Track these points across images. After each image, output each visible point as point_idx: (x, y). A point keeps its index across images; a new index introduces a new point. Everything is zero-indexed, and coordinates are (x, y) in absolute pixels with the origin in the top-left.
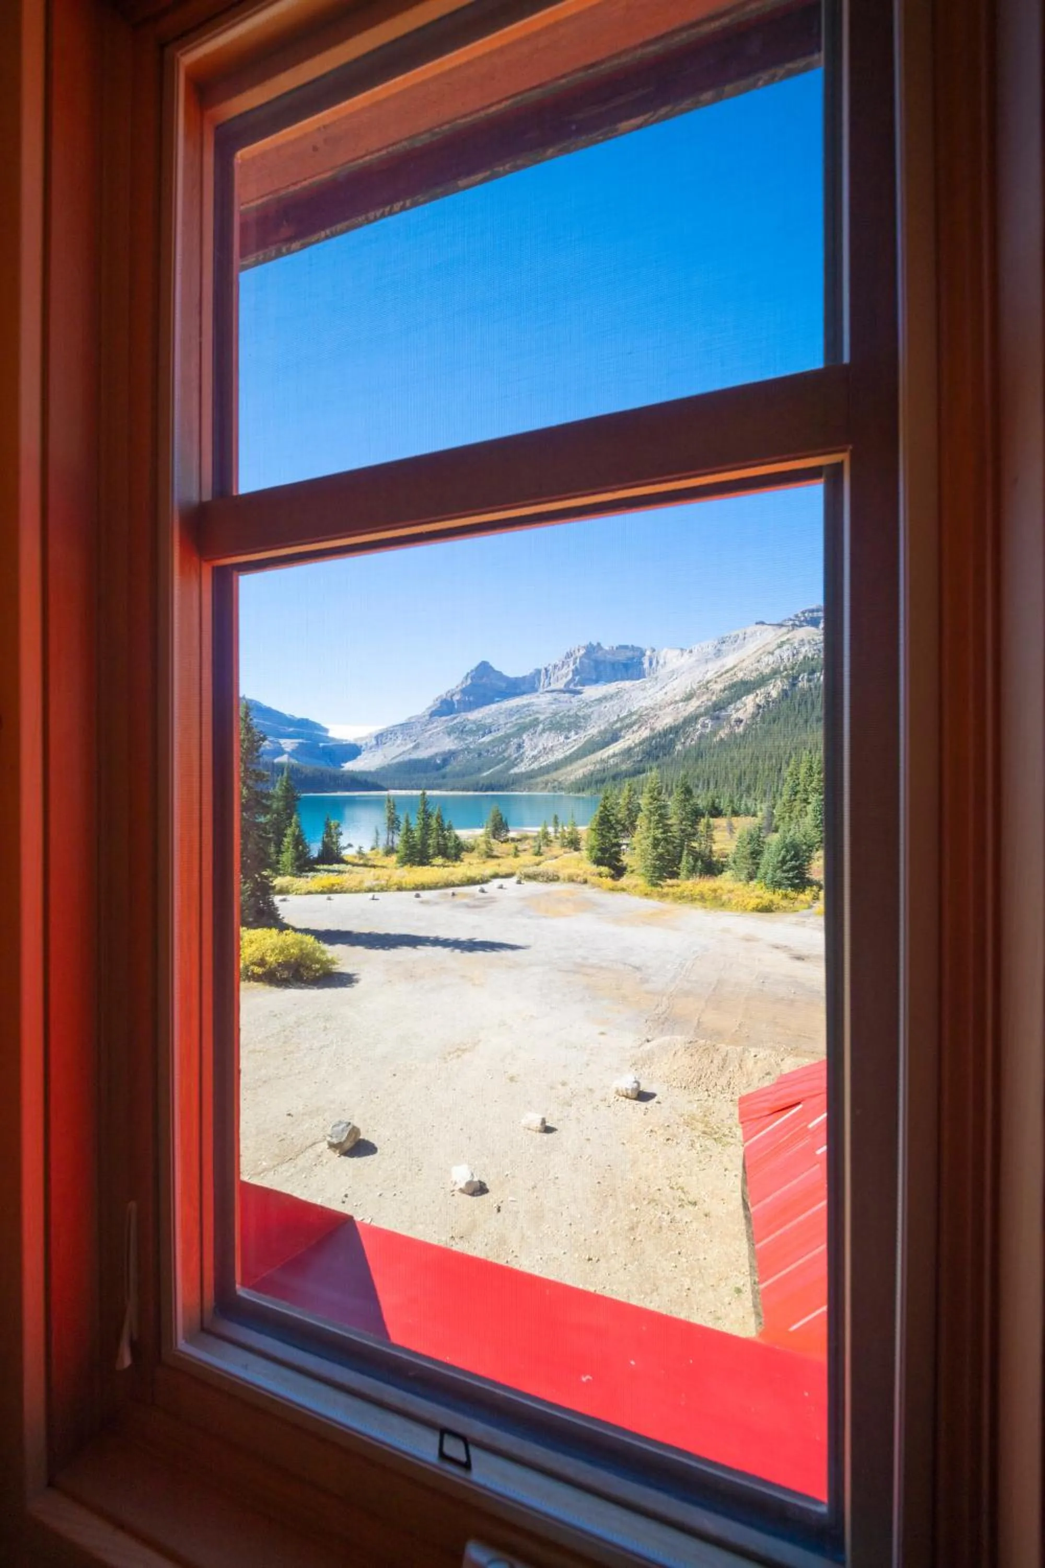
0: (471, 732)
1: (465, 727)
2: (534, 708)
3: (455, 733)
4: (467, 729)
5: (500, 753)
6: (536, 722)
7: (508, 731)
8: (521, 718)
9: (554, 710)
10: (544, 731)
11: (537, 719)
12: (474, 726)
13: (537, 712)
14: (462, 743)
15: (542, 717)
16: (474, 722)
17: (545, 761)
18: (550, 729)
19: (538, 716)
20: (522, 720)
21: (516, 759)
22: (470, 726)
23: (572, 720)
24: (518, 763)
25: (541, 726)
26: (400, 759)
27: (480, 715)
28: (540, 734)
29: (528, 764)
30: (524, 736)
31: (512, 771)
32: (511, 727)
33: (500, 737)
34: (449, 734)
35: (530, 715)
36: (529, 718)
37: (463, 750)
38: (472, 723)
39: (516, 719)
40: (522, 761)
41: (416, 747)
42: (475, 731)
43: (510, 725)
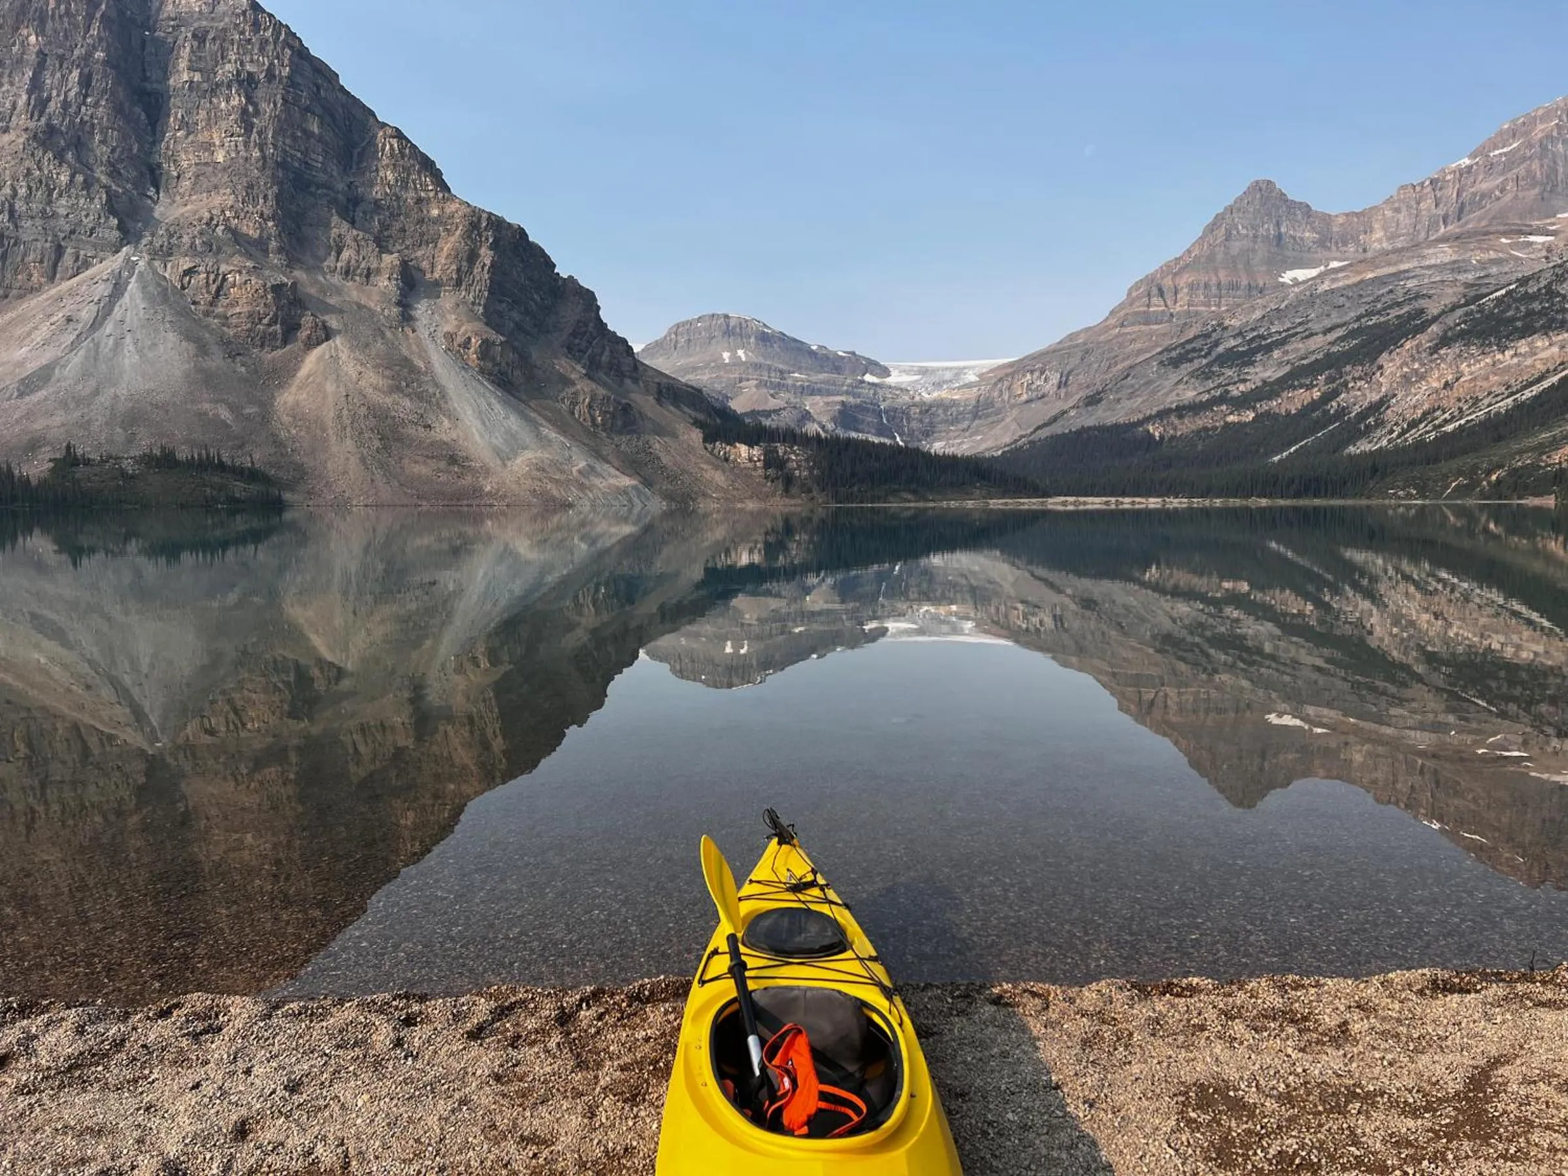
0: (1233, 358)
1: (1217, 344)
2: (1410, 284)
3: (1191, 360)
4: (1221, 349)
5: (1315, 404)
7: (1335, 349)
8: (1369, 314)
9: (1468, 285)
10: (1444, 341)
11: (1422, 311)
12: (1240, 340)
13: (1417, 297)
14: (1209, 385)
15: (1433, 309)
16: (1240, 333)
17: (1454, 418)
18: (1466, 336)
19: (1417, 304)
20: (1375, 320)
21: (1363, 416)
22: (1232, 343)
24: (1370, 430)
25: (1435, 328)
27: (1258, 314)
28: (1433, 350)
29: (1397, 430)
30: (1384, 359)
31: (1352, 449)
32: (1342, 339)
33: (1311, 364)
34: (1175, 363)
35: (1397, 305)
36: (1394, 313)
37: (1215, 401)
38: (1234, 337)
39: (1359, 318)
40: (1380, 424)
41: (1093, 400)
42: (1241, 355)
43: (1340, 332)
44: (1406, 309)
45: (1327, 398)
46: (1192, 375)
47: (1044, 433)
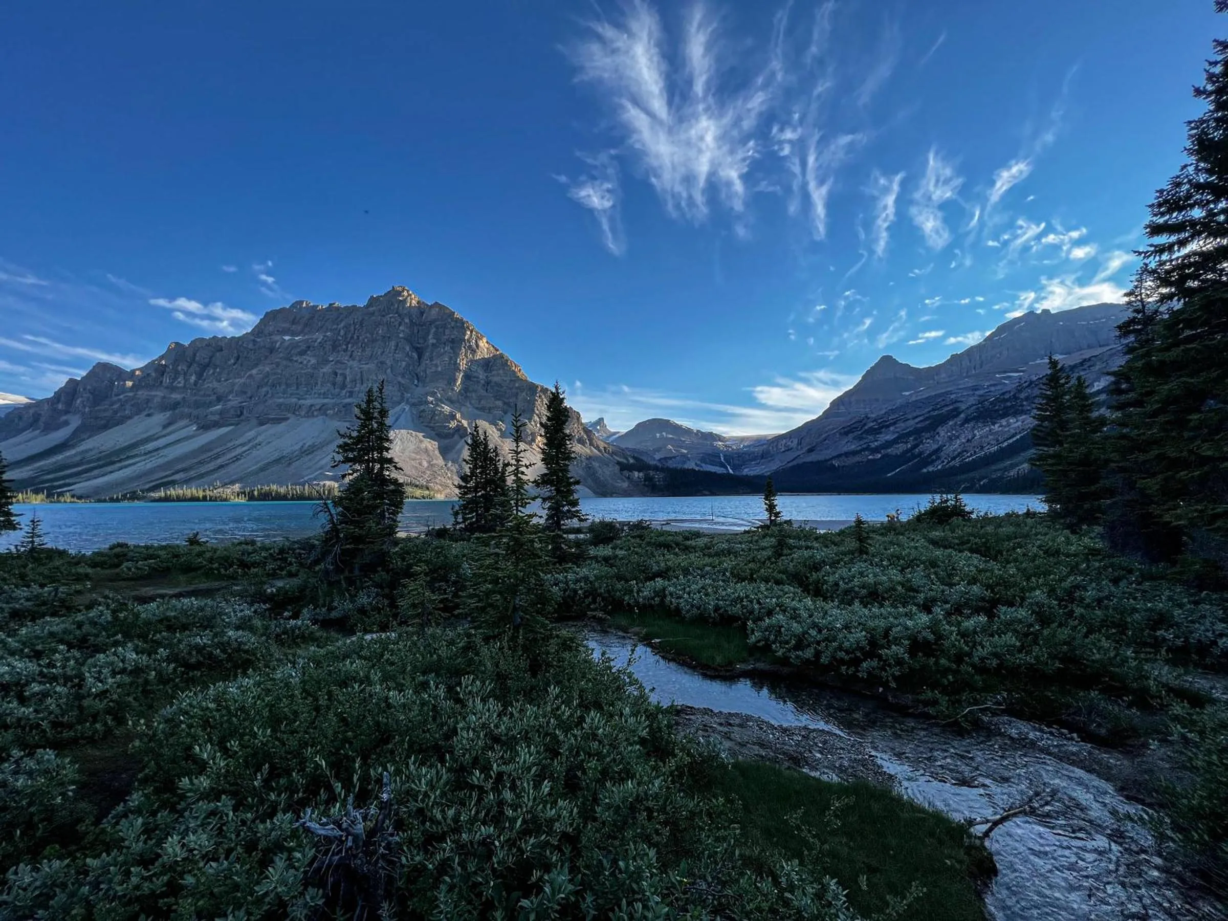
0: (872, 431)
1: (865, 424)
2: (953, 396)
3: (853, 432)
4: (866, 427)
5: (908, 451)
6: (955, 413)
7: (919, 425)
8: (934, 410)
9: (980, 396)
10: (967, 421)
11: (958, 408)
13: (956, 402)
14: (862, 442)
15: (963, 407)
16: (875, 420)
17: (971, 455)
18: (976, 419)
19: (955, 405)
20: (936, 413)
21: (930, 455)
22: (872, 424)
23: (1009, 404)
24: (933, 461)
25: (962, 415)
26: (795, 463)
27: (883, 412)
28: (962, 425)
29: (946, 461)
30: (940, 429)
31: (925, 470)
32: (922, 421)
33: (907, 433)
34: (846, 434)
35: (947, 405)
36: (945, 409)
37: (864, 450)
38: (873, 422)
39: (929, 412)
40: (938, 458)
41: (811, 450)
42: (876, 429)
43: (921, 418)
44: (951, 407)
45: (915, 446)
46: (854, 438)
47: (790, 465)
